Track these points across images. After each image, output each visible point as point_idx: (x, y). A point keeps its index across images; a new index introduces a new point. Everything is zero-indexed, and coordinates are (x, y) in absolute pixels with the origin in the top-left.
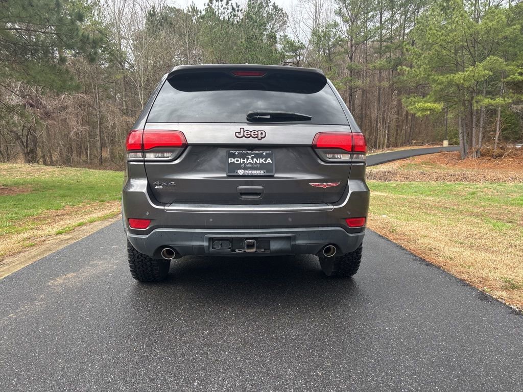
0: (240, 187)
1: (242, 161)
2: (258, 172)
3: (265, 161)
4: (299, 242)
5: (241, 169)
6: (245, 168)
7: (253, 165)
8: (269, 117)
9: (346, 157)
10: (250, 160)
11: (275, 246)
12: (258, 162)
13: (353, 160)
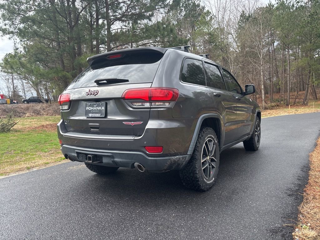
0: (90, 124)
1: (92, 108)
2: (98, 115)
3: (101, 108)
4: (116, 160)
5: (90, 113)
6: (93, 113)
7: (96, 111)
8: (105, 82)
9: (147, 105)
10: (95, 108)
11: (105, 160)
12: (98, 109)
13: (151, 107)
